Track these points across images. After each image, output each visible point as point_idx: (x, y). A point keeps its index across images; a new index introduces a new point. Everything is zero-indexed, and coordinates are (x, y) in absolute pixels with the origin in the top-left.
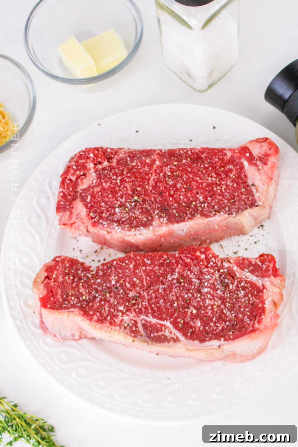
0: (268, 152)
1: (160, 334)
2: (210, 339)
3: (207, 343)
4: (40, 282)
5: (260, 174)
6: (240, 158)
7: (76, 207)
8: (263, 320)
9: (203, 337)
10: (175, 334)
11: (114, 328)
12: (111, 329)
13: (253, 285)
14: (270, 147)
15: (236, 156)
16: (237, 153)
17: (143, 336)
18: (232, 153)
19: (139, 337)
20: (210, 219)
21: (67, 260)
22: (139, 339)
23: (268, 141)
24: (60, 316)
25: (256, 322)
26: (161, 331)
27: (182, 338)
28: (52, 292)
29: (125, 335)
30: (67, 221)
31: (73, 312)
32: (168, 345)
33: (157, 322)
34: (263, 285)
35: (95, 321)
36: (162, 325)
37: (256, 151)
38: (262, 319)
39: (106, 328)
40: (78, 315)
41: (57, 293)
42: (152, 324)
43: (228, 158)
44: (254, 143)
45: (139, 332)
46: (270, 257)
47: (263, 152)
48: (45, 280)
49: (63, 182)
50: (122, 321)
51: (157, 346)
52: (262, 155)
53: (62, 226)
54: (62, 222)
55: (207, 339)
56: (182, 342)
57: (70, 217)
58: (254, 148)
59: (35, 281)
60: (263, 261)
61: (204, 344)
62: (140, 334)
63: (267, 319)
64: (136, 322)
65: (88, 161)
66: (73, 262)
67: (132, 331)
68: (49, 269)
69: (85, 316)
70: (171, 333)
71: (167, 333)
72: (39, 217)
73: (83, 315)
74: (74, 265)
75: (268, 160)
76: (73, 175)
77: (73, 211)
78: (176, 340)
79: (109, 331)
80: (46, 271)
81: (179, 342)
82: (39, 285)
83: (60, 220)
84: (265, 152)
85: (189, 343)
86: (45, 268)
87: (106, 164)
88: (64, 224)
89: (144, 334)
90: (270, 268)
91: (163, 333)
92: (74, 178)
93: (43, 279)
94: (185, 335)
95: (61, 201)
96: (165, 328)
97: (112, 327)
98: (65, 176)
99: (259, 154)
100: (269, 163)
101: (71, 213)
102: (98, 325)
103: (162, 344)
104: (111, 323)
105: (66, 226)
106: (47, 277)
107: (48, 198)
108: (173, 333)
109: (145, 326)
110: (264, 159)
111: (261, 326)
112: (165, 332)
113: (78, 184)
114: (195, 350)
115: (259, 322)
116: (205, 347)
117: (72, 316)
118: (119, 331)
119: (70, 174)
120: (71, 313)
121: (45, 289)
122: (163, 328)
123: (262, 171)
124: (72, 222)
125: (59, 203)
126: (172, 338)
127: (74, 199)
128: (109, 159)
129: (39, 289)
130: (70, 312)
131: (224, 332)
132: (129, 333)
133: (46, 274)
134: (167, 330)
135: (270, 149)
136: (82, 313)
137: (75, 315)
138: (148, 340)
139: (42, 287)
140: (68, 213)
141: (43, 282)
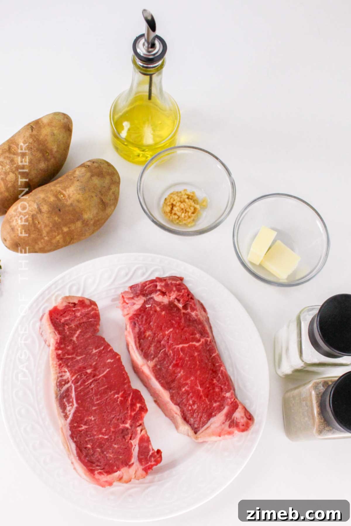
0: (240, 424)
1: (66, 403)
2: (75, 442)
3: (72, 441)
4: (68, 301)
5: (221, 425)
6: (228, 405)
7: (139, 300)
8: (102, 476)
9: (75, 436)
10: (70, 414)
11: (57, 368)
12: (56, 367)
13: (130, 456)
14: (245, 425)
15: (228, 401)
16: (231, 400)
17: (60, 392)
18: (230, 396)
19: (58, 389)
20: (171, 402)
21: (96, 312)
22: (57, 390)
23: (249, 421)
24: (48, 327)
25: (100, 471)
26: (69, 403)
27: (69, 420)
28: (64, 313)
29: (55, 379)
30: (126, 298)
31: (56, 334)
32: (61, 413)
33: (73, 398)
34: (133, 464)
35: (57, 353)
36: (72, 402)
37: (238, 415)
38: (103, 474)
39: (55, 363)
40: (55, 340)
41: (66, 317)
42: (71, 395)
43: (225, 395)
44: (243, 410)
45: (62, 388)
46: (159, 459)
47: (238, 421)
48: (72, 303)
49: (152, 281)
50: (65, 372)
51: (57, 405)
52: (236, 421)
53: (121, 296)
54: (124, 295)
55: (75, 439)
56: (66, 421)
57: (129, 299)
58: (240, 412)
59: (67, 298)
60: (154, 455)
61: (70, 438)
62: (60, 389)
63: (104, 478)
64: (68, 382)
65: (176, 292)
66: (97, 316)
67: (60, 382)
68: (82, 303)
69: (57, 344)
70: (70, 411)
71: (68, 408)
72: (127, 274)
73: (57, 343)
74: (94, 318)
75: (234, 427)
76: (161, 286)
77: (136, 299)
78: (66, 417)
79: (54, 366)
80: (79, 301)
81: (65, 420)
82: (66, 301)
83: (126, 292)
84: (239, 423)
85: (67, 427)
86: (81, 299)
87: (180, 306)
88: (123, 297)
89: (62, 392)
90: (150, 463)
91: (67, 405)
92: (159, 288)
93: (72, 301)
94: (72, 421)
95: (139, 286)
96: (71, 406)
97: (58, 367)
98: (158, 280)
99: (236, 418)
100: (231, 429)
101: (133, 298)
102: (54, 356)
103: (59, 408)
104: (60, 365)
105: (122, 298)
106: (75, 304)
107: (143, 274)
108: (70, 412)
109: (68, 390)
110: (233, 424)
111: (97, 476)
112: (69, 406)
113: (156, 293)
114: (64, 434)
115: (100, 473)
116: (68, 440)
117: (52, 335)
118: (57, 373)
119: (160, 283)
120: (54, 334)
121: (64, 308)
122: (71, 404)
123: (223, 426)
124: (127, 301)
125: (137, 285)
126: (66, 413)
127: (144, 295)
128: (185, 307)
129: (62, 303)
130: (55, 332)
131: (85, 450)
132: (58, 380)
133: (76, 302)
134: (70, 407)
135: (243, 425)
136: (58, 341)
137: (54, 338)
138: (59, 396)
139: (65, 304)
140: (131, 296)
141: (69, 303)
